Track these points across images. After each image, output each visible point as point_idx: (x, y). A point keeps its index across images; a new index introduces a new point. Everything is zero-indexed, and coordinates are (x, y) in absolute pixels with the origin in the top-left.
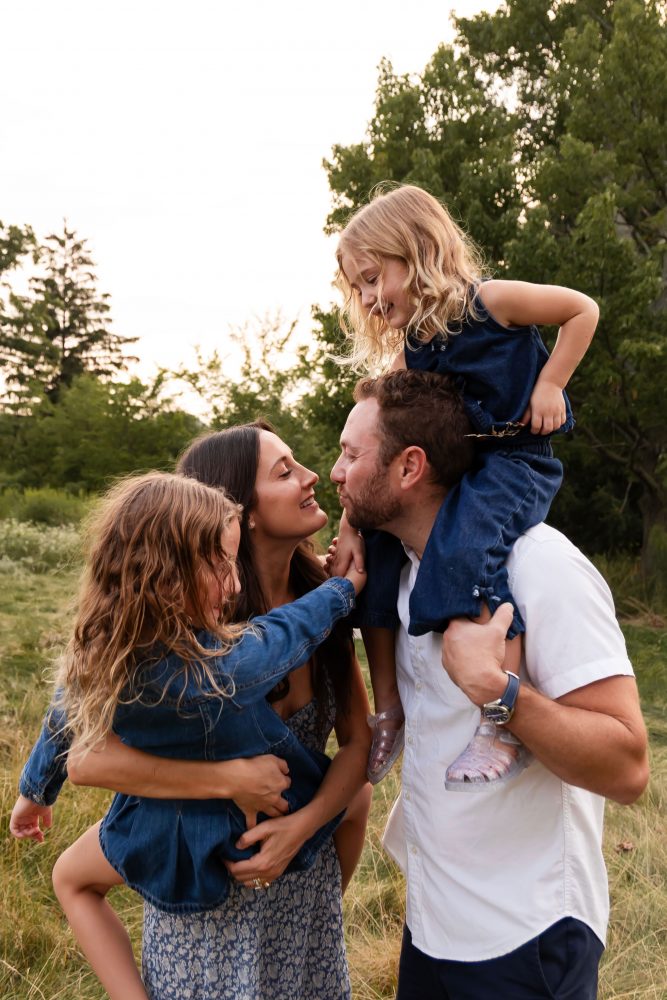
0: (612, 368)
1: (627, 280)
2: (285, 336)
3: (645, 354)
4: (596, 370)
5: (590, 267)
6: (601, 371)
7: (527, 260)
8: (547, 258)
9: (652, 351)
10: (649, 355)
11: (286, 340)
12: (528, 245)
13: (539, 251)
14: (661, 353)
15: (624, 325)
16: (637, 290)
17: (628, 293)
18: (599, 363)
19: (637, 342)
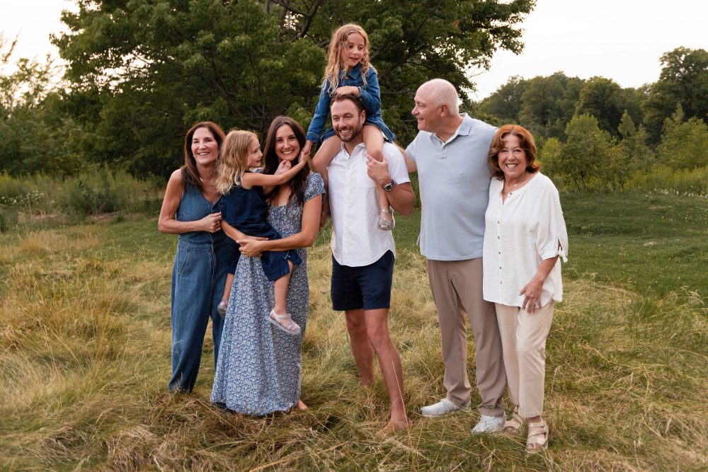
0: (254, 74)
1: (261, 26)
2: (7, 52)
3: (274, 67)
4: (246, 76)
5: (241, 18)
6: (249, 77)
7: (203, 12)
8: (215, 12)
9: (277, 65)
10: (276, 67)
11: (9, 55)
12: (204, 4)
13: (210, 7)
14: (282, 66)
15: (261, 51)
16: (267, 31)
17: (263, 34)
18: (247, 72)
19: (269, 60)
